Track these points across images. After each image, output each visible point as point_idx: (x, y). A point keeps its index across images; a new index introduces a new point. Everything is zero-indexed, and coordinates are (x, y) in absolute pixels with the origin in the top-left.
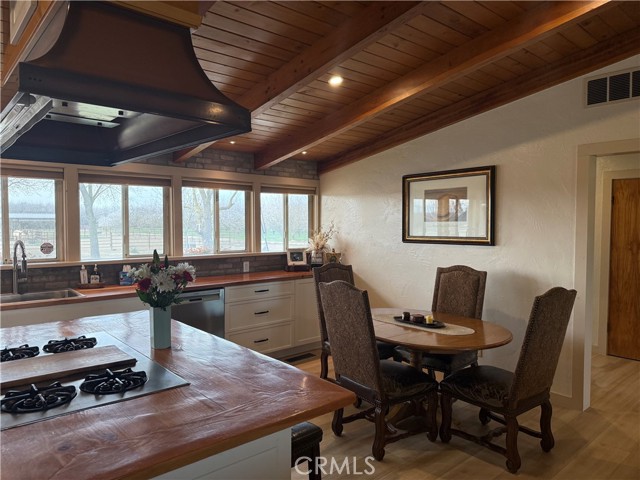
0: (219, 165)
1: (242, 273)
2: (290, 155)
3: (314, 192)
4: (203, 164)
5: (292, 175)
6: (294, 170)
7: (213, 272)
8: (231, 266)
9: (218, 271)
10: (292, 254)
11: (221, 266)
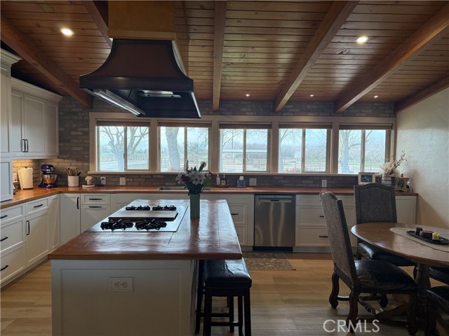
0: (305, 112)
1: (321, 188)
2: (354, 100)
3: (391, 127)
4: (293, 112)
5: (368, 115)
6: (370, 111)
7: (298, 185)
8: (312, 182)
9: (301, 185)
10: (362, 176)
11: (304, 182)
